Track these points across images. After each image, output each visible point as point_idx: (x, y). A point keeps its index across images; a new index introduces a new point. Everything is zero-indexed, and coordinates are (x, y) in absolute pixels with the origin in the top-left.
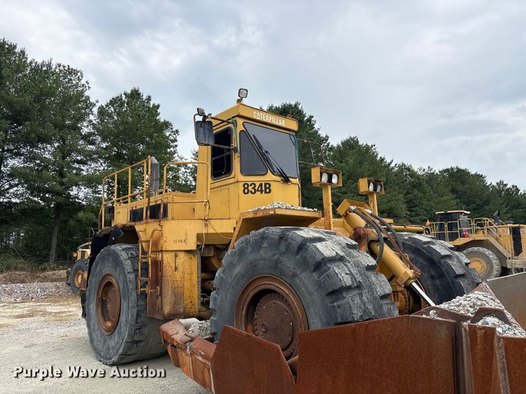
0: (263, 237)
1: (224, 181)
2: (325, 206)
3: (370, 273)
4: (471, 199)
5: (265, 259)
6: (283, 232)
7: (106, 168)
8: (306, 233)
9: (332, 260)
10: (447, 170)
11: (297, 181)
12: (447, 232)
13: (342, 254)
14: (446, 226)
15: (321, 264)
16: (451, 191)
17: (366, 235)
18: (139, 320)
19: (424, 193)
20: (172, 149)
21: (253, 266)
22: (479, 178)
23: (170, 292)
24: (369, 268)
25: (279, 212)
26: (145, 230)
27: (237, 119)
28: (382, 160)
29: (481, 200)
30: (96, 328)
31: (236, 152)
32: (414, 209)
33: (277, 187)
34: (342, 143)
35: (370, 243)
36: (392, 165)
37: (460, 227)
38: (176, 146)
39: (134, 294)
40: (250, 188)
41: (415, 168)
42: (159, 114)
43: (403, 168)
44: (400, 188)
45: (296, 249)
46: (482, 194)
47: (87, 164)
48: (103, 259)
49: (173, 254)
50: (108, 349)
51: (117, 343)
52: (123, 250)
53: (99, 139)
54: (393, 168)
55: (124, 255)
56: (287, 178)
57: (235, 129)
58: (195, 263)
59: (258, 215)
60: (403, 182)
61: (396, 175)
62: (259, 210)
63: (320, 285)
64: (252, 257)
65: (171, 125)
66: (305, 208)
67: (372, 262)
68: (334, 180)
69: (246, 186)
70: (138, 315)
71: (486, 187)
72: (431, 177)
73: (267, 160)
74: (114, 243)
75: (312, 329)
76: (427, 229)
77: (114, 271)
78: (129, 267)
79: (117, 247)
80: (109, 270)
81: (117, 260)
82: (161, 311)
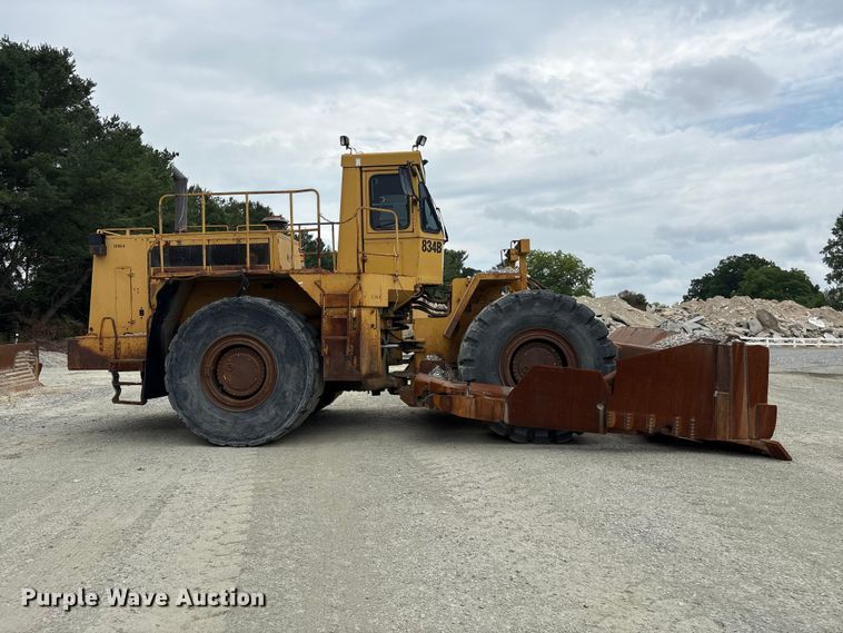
0: (534, 298)
5: (538, 316)
31: (415, 204)
40: (427, 246)
45: (571, 308)
49: (370, 311)
63: (593, 333)
64: (523, 314)
69: (424, 243)
77: (255, 331)
78: (296, 325)
79: (256, 299)
80: (236, 330)
81: (265, 317)
82: (357, 372)
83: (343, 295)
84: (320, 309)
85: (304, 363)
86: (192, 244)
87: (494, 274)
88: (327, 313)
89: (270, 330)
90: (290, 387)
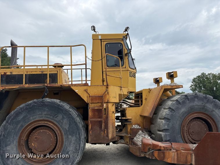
5: (198, 105)
21: (192, 108)
31: (126, 56)
64: (190, 104)
69: (130, 73)
77: (51, 117)
78: (74, 113)
79: (53, 99)
80: (41, 117)
81: (58, 109)
82: (107, 138)
83: (99, 97)
84: (87, 105)
85: (79, 134)
86: (18, 73)
87: (170, 85)
88: (91, 106)
89: (60, 116)
90: (71, 148)
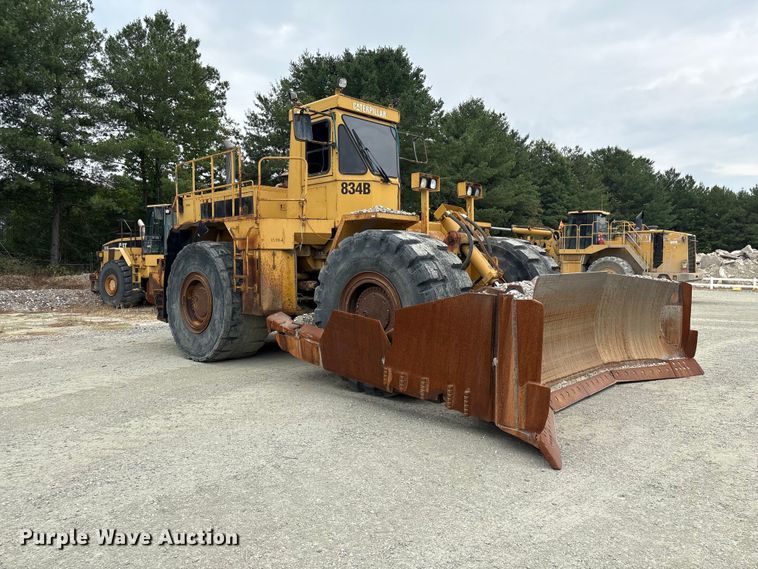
0: (366, 239)
1: (320, 178)
2: (423, 210)
3: (453, 270)
4: (629, 193)
5: (367, 258)
6: (384, 234)
7: (122, 133)
8: (404, 235)
9: (424, 258)
10: (602, 152)
11: (396, 181)
12: (579, 237)
13: (432, 254)
14: (578, 230)
15: (415, 262)
16: (603, 181)
17: (459, 238)
18: (235, 318)
19: (567, 184)
20: (218, 109)
21: (356, 263)
22: (644, 163)
23: (268, 290)
24: (455, 266)
25: (380, 216)
26: (236, 226)
27: (336, 111)
28: (514, 134)
29: (641, 195)
30: (182, 327)
31: (334, 147)
32: (551, 205)
33: (377, 188)
34: (461, 108)
35: (462, 246)
36: (527, 143)
37: (595, 231)
38: (224, 104)
39: (229, 292)
40: (349, 188)
41: (559, 148)
42: (199, 56)
43: (543, 147)
44: (535, 176)
45: (395, 249)
46: (644, 186)
47: (94, 125)
48: (187, 257)
49: (271, 253)
50: (200, 346)
51: (212, 340)
52: (212, 247)
53: (109, 88)
54: (527, 147)
55: (214, 253)
56: (387, 178)
57: (334, 122)
58: (292, 263)
59: (360, 218)
60: (539, 167)
61: (531, 157)
62: (361, 213)
63: (413, 278)
64: (355, 256)
65: (216, 73)
66: (405, 213)
67: (458, 261)
68: (433, 186)
69: (344, 185)
70: (234, 313)
71: (652, 177)
72: (579, 161)
73: (367, 158)
74: (200, 239)
75: (404, 307)
76: (556, 233)
77: (202, 269)
78: (221, 265)
80: (195, 269)
81: (206, 258)
85: (223, 297)
89: (208, 269)
90: (217, 317)
